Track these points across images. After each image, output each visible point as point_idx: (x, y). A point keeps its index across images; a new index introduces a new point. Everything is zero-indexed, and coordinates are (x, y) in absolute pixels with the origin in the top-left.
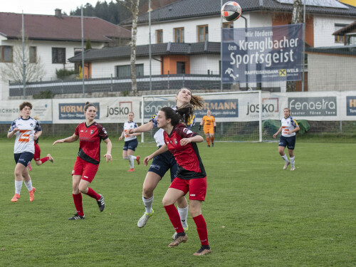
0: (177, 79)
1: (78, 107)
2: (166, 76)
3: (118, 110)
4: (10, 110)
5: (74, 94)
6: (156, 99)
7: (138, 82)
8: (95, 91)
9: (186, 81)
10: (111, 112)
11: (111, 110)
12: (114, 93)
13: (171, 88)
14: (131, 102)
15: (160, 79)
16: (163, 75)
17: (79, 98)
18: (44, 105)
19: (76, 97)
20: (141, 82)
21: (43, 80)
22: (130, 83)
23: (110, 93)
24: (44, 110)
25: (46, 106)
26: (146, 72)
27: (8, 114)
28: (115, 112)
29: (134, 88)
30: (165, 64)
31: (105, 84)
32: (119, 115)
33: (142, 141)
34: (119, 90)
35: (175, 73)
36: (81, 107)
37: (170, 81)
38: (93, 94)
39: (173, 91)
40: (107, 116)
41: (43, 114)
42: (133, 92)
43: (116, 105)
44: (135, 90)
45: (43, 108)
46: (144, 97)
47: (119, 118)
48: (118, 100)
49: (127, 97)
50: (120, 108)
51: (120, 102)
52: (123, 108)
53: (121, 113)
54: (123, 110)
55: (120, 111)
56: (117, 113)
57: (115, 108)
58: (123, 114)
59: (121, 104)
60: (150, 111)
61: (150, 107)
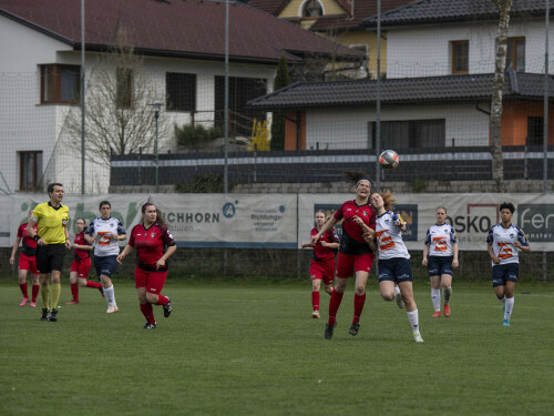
3: (465, 222)
4: (190, 217)
14: (496, 206)
18: (275, 206)
20: (514, 161)
22: (489, 162)
24: (279, 217)
25: (282, 209)
27: (184, 224)
28: (457, 227)
29: (499, 173)
32: (465, 234)
35: (523, 143)
39: (535, 183)
41: (275, 226)
42: (494, 182)
43: (460, 210)
44: (499, 178)
45: (274, 214)
47: (467, 239)
48: (464, 200)
49: (485, 194)
50: (469, 218)
51: (469, 206)
52: (476, 218)
53: (472, 228)
54: (477, 223)
55: (469, 225)
56: (460, 228)
57: (457, 218)
58: (477, 231)
59: (471, 208)
60: (541, 225)
61: (542, 218)
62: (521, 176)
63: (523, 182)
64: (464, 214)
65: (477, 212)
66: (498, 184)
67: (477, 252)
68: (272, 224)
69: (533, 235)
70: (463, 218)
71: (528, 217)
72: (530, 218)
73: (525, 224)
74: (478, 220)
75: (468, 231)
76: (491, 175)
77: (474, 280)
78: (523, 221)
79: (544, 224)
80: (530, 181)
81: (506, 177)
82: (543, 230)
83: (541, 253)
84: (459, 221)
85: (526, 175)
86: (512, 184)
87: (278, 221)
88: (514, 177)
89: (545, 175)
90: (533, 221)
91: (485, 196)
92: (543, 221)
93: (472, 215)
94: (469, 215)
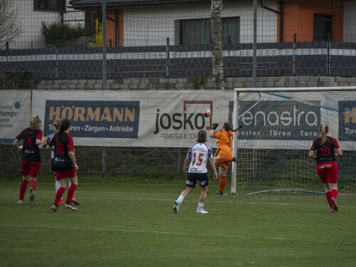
0: (313, 52)
1: (90, 109)
2: (289, 46)
3: (182, 119)
5: (83, 82)
6: (265, 97)
7: (226, 58)
8: (130, 76)
9: (333, 56)
10: (166, 124)
11: (165, 119)
12: (172, 81)
13: (298, 73)
14: (211, 103)
15: (277, 52)
16: (281, 44)
17: (94, 89)
18: (11, 103)
19: (86, 88)
20: (231, 58)
21: (12, 47)
22: (208, 59)
23: (162, 81)
24: (12, 114)
25: (17, 105)
26: (246, 35)
28: (174, 124)
29: (219, 70)
30: (286, 19)
31: (152, 61)
32: (181, 131)
33: (233, 190)
34: (183, 76)
36: (98, 110)
37: (298, 57)
38: (126, 81)
39: (302, 78)
40: (156, 132)
41: (10, 123)
42: (214, 79)
43: (177, 107)
44: (219, 75)
45: (9, 111)
46: (238, 92)
47: (183, 136)
48: (181, 97)
49: (200, 91)
50: (185, 114)
51: (185, 102)
52: (192, 114)
53: (188, 125)
54: (193, 120)
55: (185, 122)
56: (177, 125)
57: (174, 115)
58: (192, 128)
59: (187, 105)
60: (251, 122)
61: (251, 115)
64: (181, 110)
65: (192, 109)
66: (218, 81)
68: (8, 121)
70: (180, 115)
74: (194, 117)
75: (185, 128)
76: (211, 71)
79: (253, 122)
84: (176, 118)
85: (294, 71)
87: (14, 117)
89: (254, 73)
90: (244, 118)
91: (200, 93)
92: (252, 118)
93: (189, 112)
94: (185, 112)
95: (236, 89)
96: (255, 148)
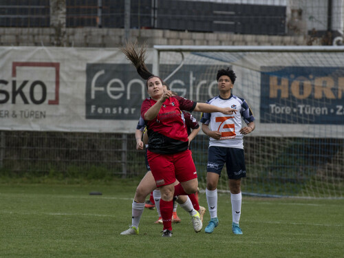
3: (9, 88)
29: (60, 17)
32: (8, 106)
42: (53, 31)
44: (60, 26)
46: (159, 51)
47: (11, 113)
48: (8, 56)
49: (39, 48)
50: (14, 83)
51: (15, 65)
52: (25, 83)
53: (18, 97)
54: (26, 90)
55: (15, 93)
58: (26, 102)
59: (17, 68)
60: (121, 95)
61: (122, 84)
62: (92, 23)
63: (95, 31)
64: (7, 76)
66: (58, 33)
67: (25, 132)
69: (108, 110)
70: (5, 83)
71: (102, 82)
72: (105, 85)
73: (97, 92)
74: (28, 86)
75: (14, 102)
76: (49, 19)
77: (20, 174)
78: (94, 89)
79: (125, 93)
80: (104, 31)
81: (71, 23)
82: (122, 103)
83: (119, 135)
85: (99, 21)
86: (80, 33)
88: (81, 23)
89: (127, 21)
90: (109, 89)
91: (39, 52)
92: (122, 89)
93: (20, 79)
94: (14, 79)
95: (156, 47)
96: (127, 132)
